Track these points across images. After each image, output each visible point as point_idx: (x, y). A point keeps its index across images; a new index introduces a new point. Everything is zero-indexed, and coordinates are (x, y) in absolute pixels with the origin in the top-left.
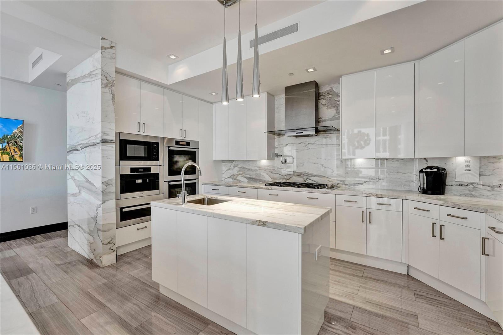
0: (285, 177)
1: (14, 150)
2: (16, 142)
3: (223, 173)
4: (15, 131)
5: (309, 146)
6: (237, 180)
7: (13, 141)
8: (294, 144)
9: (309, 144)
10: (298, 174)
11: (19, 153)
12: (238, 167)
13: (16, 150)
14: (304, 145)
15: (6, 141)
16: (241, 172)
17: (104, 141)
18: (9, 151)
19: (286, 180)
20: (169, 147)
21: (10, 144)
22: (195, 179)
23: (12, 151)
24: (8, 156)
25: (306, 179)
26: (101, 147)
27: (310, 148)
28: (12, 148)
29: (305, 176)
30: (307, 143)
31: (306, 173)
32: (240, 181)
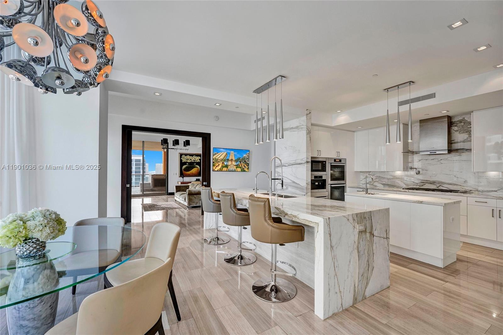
0: (419, 184)
1: (244, 165)
2: (245, 161)
3: (361, 180)
4: (245, 156)
5: (442, 161)
6: (374, 185)
7: (243, 161)
8: (427, 160)
9: (441, 160)
10: (431, 182)
11: (247, 167)
12: (375, 176)
13: (245, 165)
14: (437, 160)
15: (239, 161)
16: (377, 180)
17: (307, 162)
18: (241, 166)
19: (420, 186)
20: (331, 163)
21: (242, 163)
22: (344, 184)
23: (243, 166)
24: (240, 169)
25: (439, 186)
26: (306, 165)
27: (443, 163)
28: (243, 164)
29: (438, 184)
30: (440, 159)
31: (439, 182)
32: (376, 186)
